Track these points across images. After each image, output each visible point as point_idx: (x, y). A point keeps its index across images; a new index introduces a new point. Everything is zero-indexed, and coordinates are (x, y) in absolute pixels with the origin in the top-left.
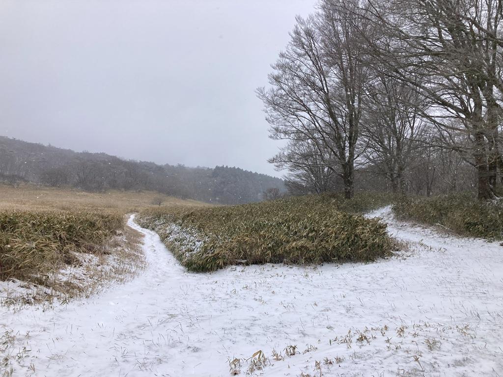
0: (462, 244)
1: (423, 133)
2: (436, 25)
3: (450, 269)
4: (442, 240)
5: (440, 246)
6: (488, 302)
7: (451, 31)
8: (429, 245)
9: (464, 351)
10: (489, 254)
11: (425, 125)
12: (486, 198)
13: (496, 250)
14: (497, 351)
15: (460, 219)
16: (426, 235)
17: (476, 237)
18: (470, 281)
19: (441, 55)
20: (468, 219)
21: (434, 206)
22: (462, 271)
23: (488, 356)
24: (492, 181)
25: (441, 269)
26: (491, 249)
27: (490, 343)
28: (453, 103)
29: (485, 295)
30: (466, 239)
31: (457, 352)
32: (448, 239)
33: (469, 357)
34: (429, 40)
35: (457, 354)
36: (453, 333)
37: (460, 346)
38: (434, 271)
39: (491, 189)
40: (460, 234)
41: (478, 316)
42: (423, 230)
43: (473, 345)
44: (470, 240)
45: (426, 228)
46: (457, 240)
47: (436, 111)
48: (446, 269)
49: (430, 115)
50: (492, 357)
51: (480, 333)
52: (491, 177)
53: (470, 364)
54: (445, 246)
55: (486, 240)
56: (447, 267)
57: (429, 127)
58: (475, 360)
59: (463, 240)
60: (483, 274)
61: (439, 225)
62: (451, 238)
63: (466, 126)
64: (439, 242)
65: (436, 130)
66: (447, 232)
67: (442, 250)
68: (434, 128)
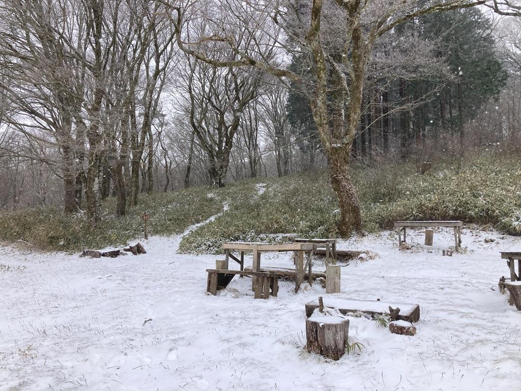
0: (44, 260)
1: (10, 141)
2: (24, 27)
3: (25, 289)
4: (23, 257)
5: (19, 264)
6: (60, 315)
7: (41, 38)
8: (7, 265)
9: (21, 375)
10: (68, 267)
11: (13, 133)
12: (71, 211)
13: (75, 262)
14: (56, 365)
15: (44, 233)
16: (6, 253)
17: (58, 251)
18: (45, 297)
19: (29, 61)
20: (52, 233)
21: (18, 220)
22: (39, 288)
23: (46, 373)
24: (78, 195)
25: (17, 289)
26: (70, 261)
27: (50, 358)
28: (45, 114)
29: (56, 309)
30: (49, 254)
31: (14, 378)
32: (30, 256)
33: (26, 380)
34: (19, 41)
35: (13, 380)
36: (13, 358)
37: (19, 370)
38: (8, 293)
39: (77, 203)
40: (42, 250)
41: (44, 332)
42: (2, 248)
43: (33, 365)
44: (53, 254)
45: (6, 246)
46: (40, 256)
47: (24, 119)
48: (22, 288)
49: (20, 122)
50: (50, 373)
51: (42, 350)
52: (77, 192)
53: (27, 387)
54: (26, 264)
55: (67, 253)
56: (23, 286)
57: (17, 135)
58: (32, 381)
59: (45, 256)
60: (58, 287)
61: (21, 242)
62: (34, 254)
63: (57, 139)
64: (19, 260)
65: (25, 139)
66: (30, 249)
67: (22, 268)
68: (24, 137)
